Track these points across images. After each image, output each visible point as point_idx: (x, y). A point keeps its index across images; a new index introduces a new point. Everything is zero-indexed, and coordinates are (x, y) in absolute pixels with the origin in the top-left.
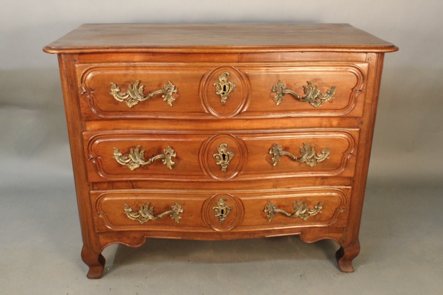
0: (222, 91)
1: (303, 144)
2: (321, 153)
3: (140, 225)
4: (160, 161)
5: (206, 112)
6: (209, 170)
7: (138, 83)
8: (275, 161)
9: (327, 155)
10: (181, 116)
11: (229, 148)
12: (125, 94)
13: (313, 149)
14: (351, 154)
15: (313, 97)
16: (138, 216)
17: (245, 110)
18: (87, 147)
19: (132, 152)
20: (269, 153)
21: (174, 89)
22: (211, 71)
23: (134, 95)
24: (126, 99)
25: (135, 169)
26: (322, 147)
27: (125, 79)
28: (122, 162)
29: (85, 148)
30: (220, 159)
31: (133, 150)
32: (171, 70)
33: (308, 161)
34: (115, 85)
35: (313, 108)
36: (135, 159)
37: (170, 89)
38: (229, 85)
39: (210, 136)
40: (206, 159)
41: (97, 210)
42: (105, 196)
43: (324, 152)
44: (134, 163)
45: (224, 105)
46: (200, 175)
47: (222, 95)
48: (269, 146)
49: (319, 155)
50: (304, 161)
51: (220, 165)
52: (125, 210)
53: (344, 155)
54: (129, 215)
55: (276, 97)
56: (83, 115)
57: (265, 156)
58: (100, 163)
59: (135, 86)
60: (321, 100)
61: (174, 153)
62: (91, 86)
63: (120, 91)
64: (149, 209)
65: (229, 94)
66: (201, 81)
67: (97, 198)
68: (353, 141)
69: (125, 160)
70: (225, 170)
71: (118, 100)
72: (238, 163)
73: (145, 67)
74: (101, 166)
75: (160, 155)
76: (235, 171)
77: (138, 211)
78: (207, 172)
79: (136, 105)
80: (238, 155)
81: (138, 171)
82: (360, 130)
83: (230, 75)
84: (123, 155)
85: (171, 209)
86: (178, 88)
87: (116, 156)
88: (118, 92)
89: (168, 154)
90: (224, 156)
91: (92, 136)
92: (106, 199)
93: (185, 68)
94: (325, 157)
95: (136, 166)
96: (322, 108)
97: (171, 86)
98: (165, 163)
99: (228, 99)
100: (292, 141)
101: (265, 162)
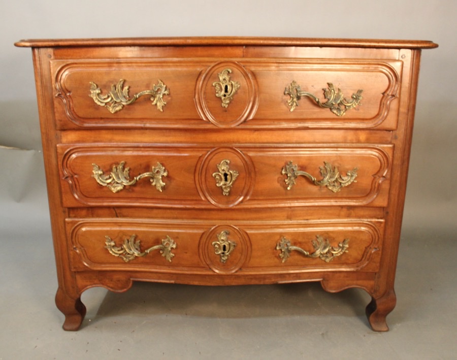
0: (223, 92)
1: (324, 163)
2: (347, 175)
3: (125, 263)
4: (147, 182)
5: (204, 119)
6: (207, 194)
7: (122, 83)
8: (289, 184)
9: (354, 178)
10: (174, 124)
11: (232, 166)
12: (106, 97)
13: (336, 170)
14: (384, 177)
15: (336, 102)
16: (121, 252)
17: (251, 117)
18: (61, 163)
19: (114, 170)
20: (282, 174)
21: (165, 90)
22: (210, 68)
23: (117, 97)
24: (108, 102)
25: (118, 192)
26: (347, 167)
27: (106, 79)
28: (103, 182)
29: (59, 163)
30: (221, 179)
31: (116, 168)
32: (162, 66)
33: (330, 185)
34: (95, 85)
35: (336, 117)
36: (119, 178)
37: (161, 91)
38: (232, 85)
39: (208, 150)
40: (203, 180)
41: (73, 243)
42: (83, 225)
43: (350, 174)
44: (117, 183)
45: (226, 111)
46: (196, 200)
47: (223, 98)
48: (282, 164)
49: (343, 178)
50: (325, 185)
51: (221, 187)
52: (107, 243)
53: (375, 178)
54: (111, 250)
55: (289, 101)
56: (58, 123)
57: (276, 177)
58: (77, 183)
59: (119, 86)
60: (345, 106)
61: (164, 171)
62: (67, 86)
63: (102, 92)
64: (135, 243)
65: (232, 96)
66: (197, 80)
67: (73, 228)
68: (385, 161)
69: (107, 179)
70: (228, 194)
71: (99, 103)
72: (243, 185)
73: (131, 63)
74: (78, 187)
75: (148, 173)
76: (240, 196)
77: (121, 245)
78: (205, 197)
79: (120, 110)
80: (243, 174)
81: (122, 194)
82: (394, 147)
83: (232, 72)
84: (104, 173)
85: (162, 244)
86: (169, 89)
87: (96, 174)
88: (98, 94)
89: (158, 172)
90: (226, 175)
91: (68, 148)
92: (84, 229)
93: (178, 64)
94: (352, 181)
95: (120, 188)
96: (346, 117)
97: (161, 87)
98: (154, 184)
99: (230, 102)
100: (310, 159)
101: (277, 185)
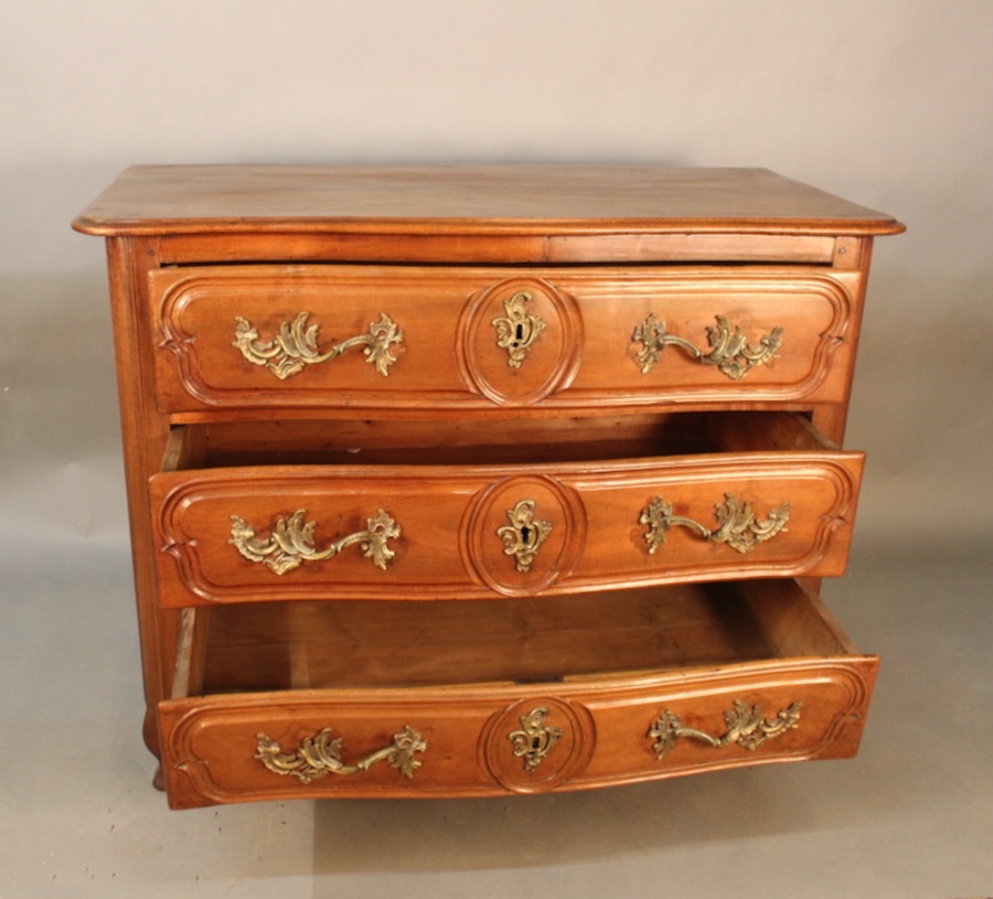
0: (513, 339)
1: (725, 496)
2: (768, 518)
5: (472, 389)
6: (483, 572)
7: (304, 318)
8: (652, 543)
9: (782, 523)
10: (409, 400)
11: (538, 512)
12: (270, 345)
13: (748, 509)
14: (841, 518)
15: (730, 354)
17: (568, 384)
20: (639, 522)
21: (396, 334)
22: (488, 291)
23: (294, 348)
24: (274, 357)
26: (771, 502)
27: (272, 309)
30: (515, 540)
32: (389, 286)
33: (735, 540)
34: (246, 323)
35: (729, 380)
37: (386, 334)
38: (531, 323)
43: (774, 516)
45: (515, 374)
46: (459, 584)
47: (512, 349)
48: (640, 503)
49: (762, 525)
50: (725, 539)
51: (514, 555)
53: (824, 520)
55: (641, 354)
56: (161, 398)
57: (628, 530)
59: (298, 325)
60: (749, 360)
62: (188, 326)
63: (259, 338)
65: (530, 346)
66: (462, 313)
68: (846, 486)
70: (527, 569)
71: (252, 359)
72: (560, 548)
73: (324, 277)
76: (553, 571)
78: (480, 577)
79: (297, 373)
80: (561, 527)
82: (864, 458)
83: (532, 299)
86: (403, 332)
88: (253, 342)
90: (525, 531)
93: (424, 282)
94: (778, 528)
96: (748, 381)
97: (386, 327)
99: (526, 357)
100: (698, 488)
101: (628, 546)
